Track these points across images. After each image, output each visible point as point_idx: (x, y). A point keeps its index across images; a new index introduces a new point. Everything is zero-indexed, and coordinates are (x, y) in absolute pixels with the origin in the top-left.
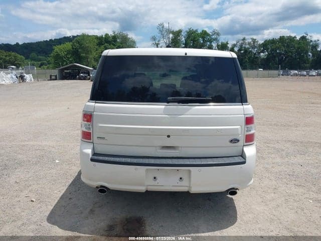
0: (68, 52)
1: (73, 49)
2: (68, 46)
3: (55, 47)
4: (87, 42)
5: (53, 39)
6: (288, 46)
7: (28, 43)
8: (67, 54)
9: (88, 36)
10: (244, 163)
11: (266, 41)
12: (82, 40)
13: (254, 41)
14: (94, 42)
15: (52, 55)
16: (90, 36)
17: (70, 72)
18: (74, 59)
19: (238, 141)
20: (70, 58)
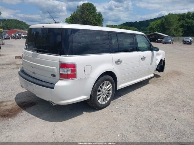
0: (158, 26)
1: (161, 23)
2: (159, 22)
3: (151, 23)
4: (172, 18)
5: (156, 18)
7: (142, 21)
8: (157, 27)
9: (172, 15)
10: (53, 88)
12: (168, 17)
14: (176, 18)
15: (148, 27)
16: (173, 15)
17: (153, 38)
18: (161, 30)
19: (55, 76)
20: (159, 29)
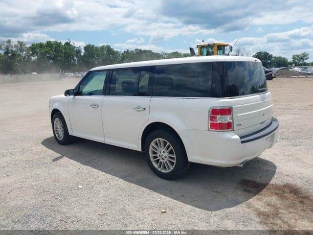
6: (56, 51)
11: (33, 45)
13: (21, 44)
